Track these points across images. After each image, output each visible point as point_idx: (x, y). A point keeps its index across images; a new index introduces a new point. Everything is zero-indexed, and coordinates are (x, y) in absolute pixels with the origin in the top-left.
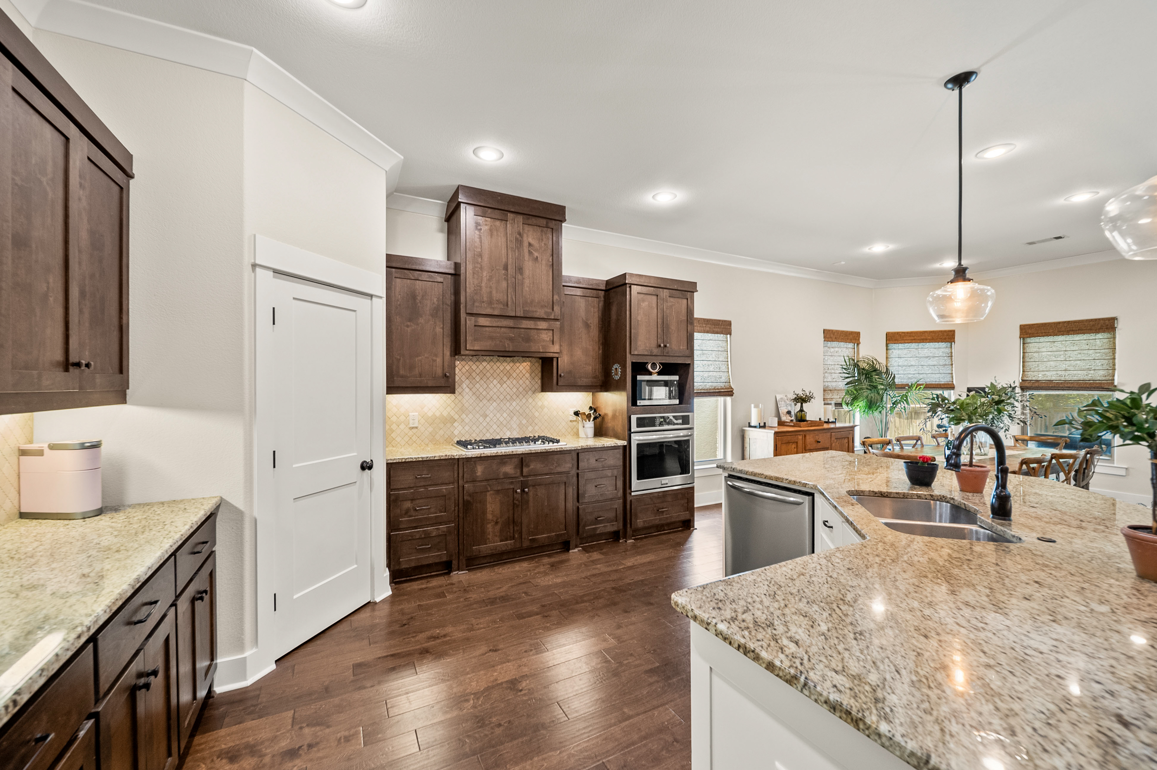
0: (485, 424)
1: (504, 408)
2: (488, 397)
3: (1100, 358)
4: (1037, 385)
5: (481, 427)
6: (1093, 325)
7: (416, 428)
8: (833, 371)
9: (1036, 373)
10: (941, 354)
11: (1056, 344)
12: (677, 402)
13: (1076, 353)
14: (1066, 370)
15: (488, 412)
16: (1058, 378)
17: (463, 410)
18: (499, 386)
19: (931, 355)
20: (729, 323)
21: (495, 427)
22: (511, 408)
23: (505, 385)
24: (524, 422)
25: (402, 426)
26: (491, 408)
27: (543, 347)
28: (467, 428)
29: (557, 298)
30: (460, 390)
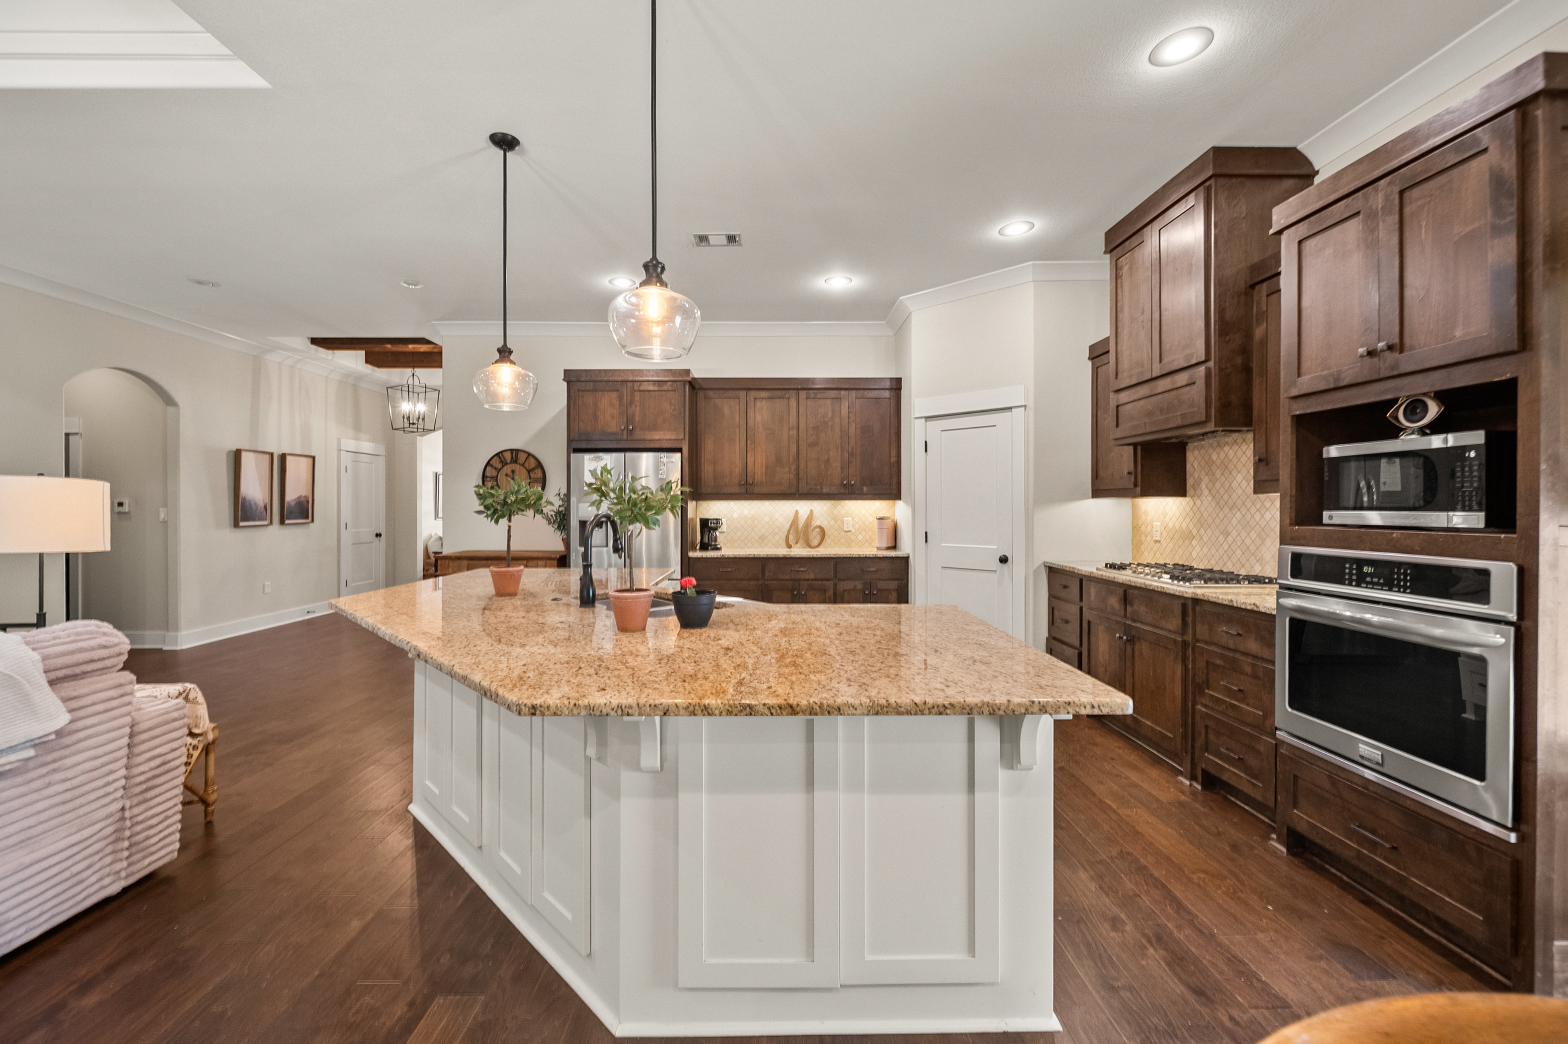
7: (1159, 542)
12: (1476, 521)
17: (1201, 523)
25: (1149, 538)
26: (1234, 522)
27: (1183, 416)
28: (1205, 550)
29: (1201, 323)
30: (1198, 492)
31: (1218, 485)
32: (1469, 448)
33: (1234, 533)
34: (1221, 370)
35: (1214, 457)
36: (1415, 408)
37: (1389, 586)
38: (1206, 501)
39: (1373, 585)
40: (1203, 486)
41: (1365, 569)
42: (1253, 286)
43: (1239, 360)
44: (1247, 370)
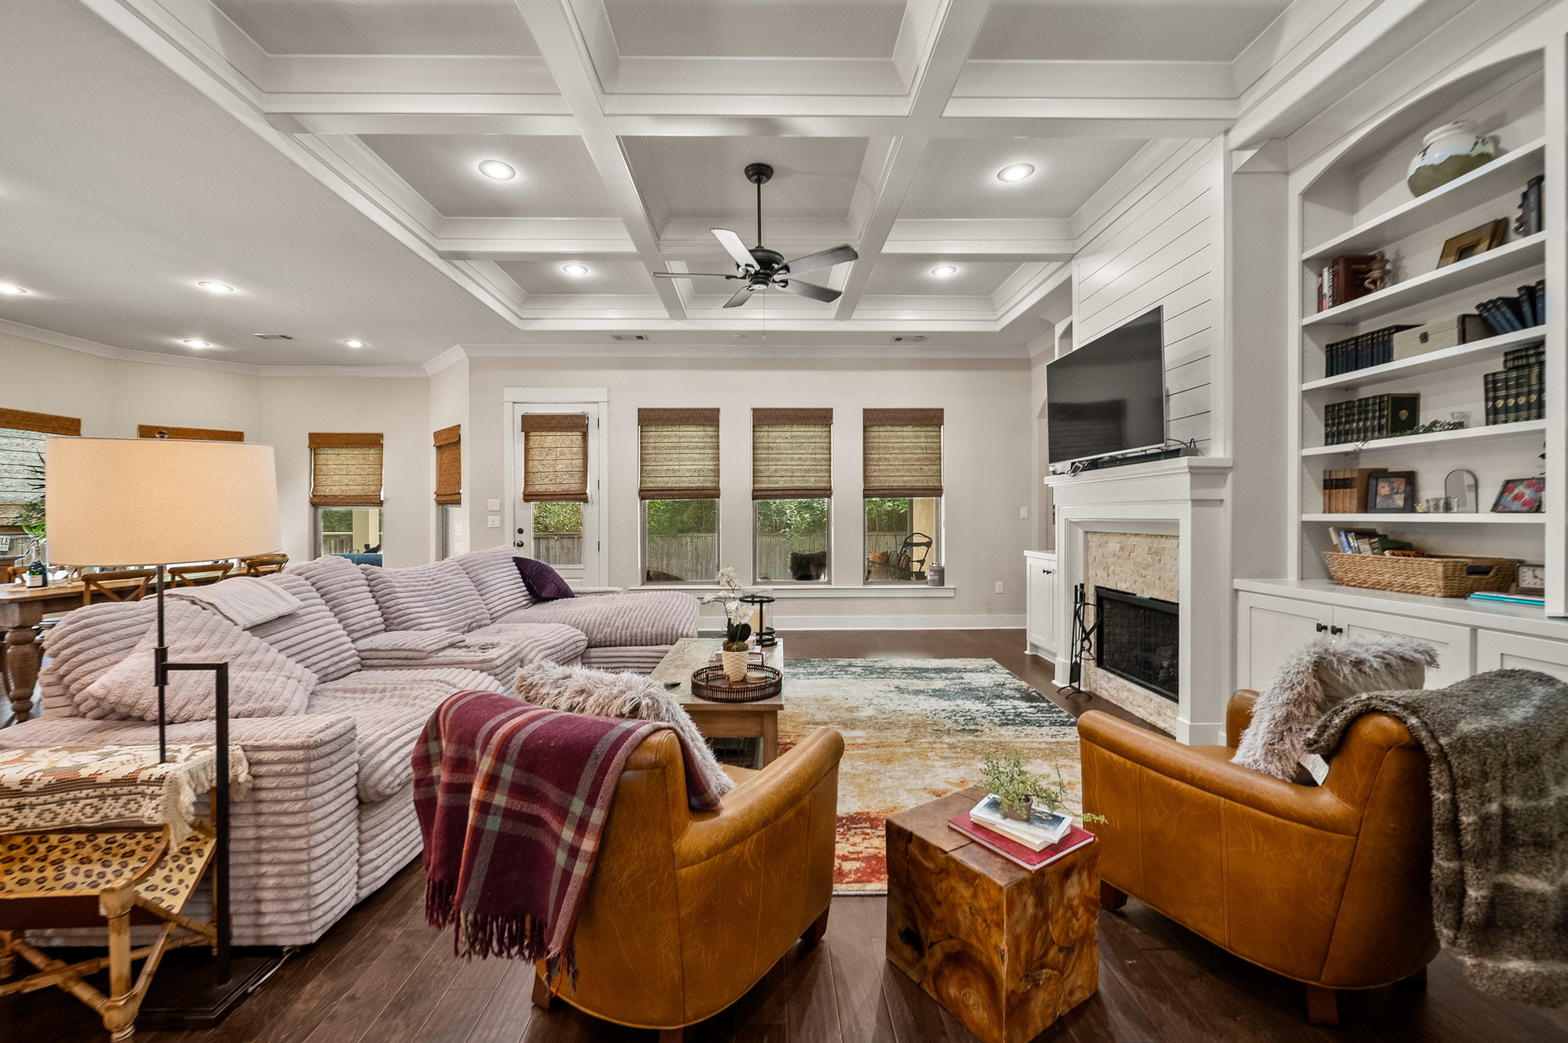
3: (372, 473)
4: (323, 500)
6: (366, 440)
9: (324, 488)
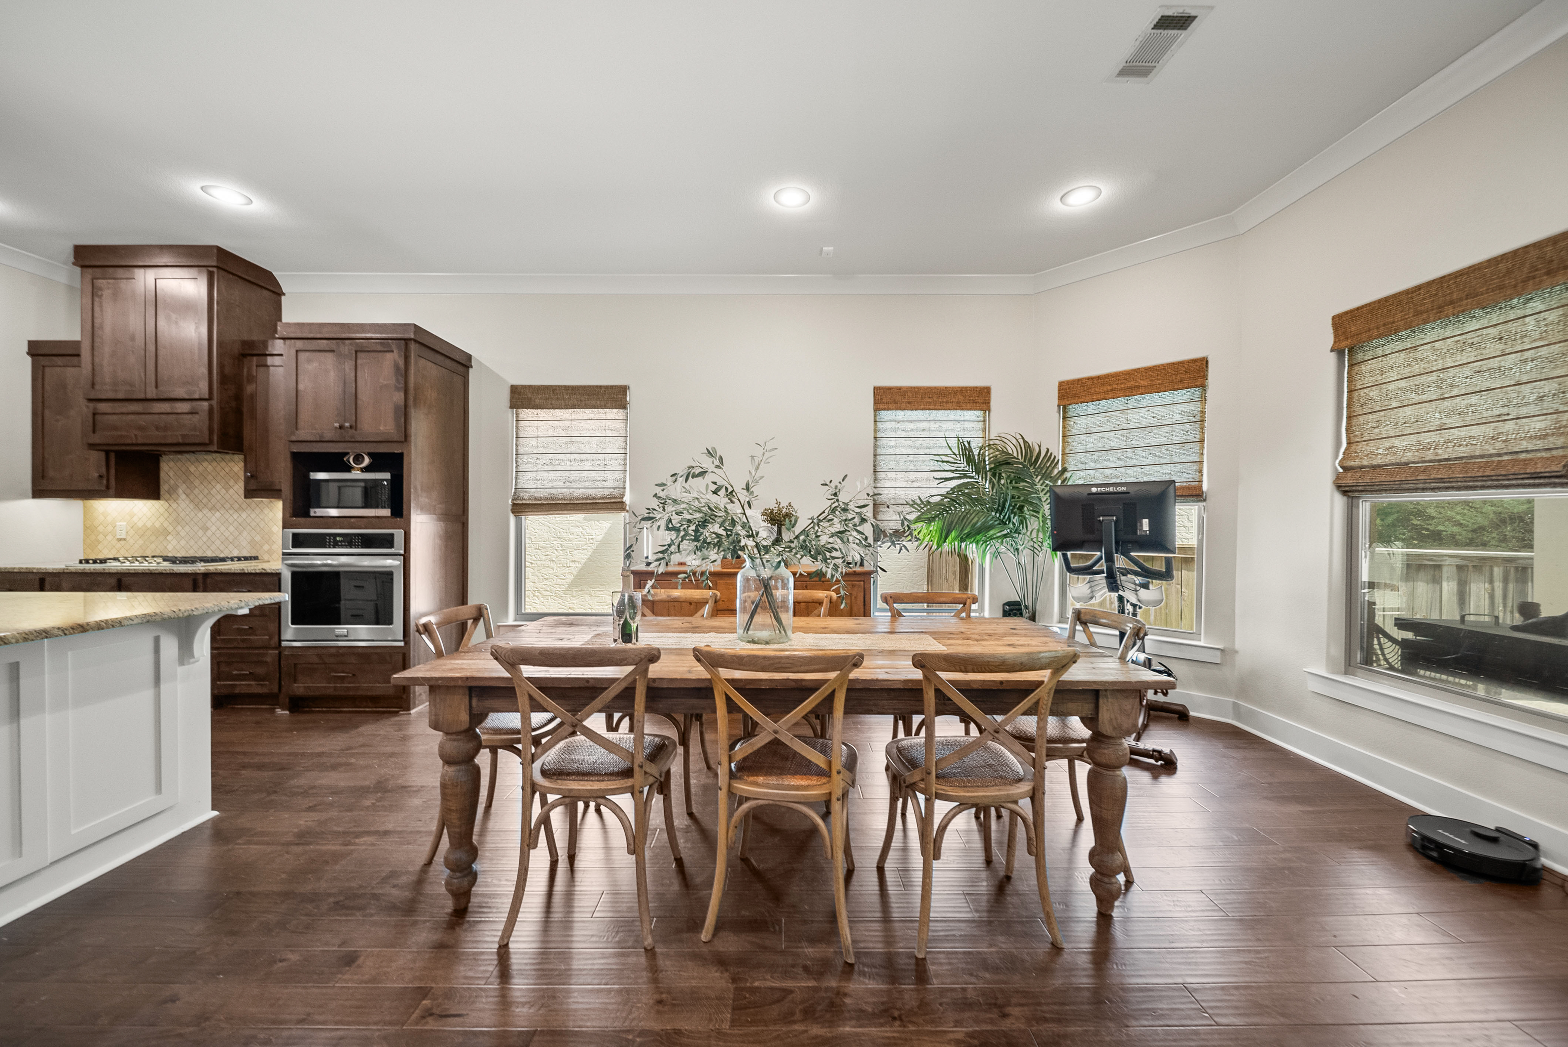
0: (205, 539)
1: (231, 520)
2: (210, 505)
3: (1534, 376)
5: (200, 543)
7: (125, 539)
8: (912, 467)
9: (1371, 447)
10: (1177, 417)
11: (1421, 353)
12: (386, 512)
13: (1467, 371)
14: (1442, 428)
15: (209, 524)
16: (1417, 456)
17: (178, 521)
18: (223, 491)
19: (1153, 422)
20: (623, 390)
21: (218, 543)
22: (240, 520)
23: (231, 491)
24: (258, 538)
25: (109, 538)
26: (214, 519)
27: (183, 436)
28: (183, 543)
29: (204, 370)
30: (174, 496)
31: (196, 491)
32: (384, 480)
33: (214, 528)
34: (221, 408)
35: (192, 469)
36: (358, 458)
37: (350, 546)
38: (183, 504)
39: (342, 546)
40: (180, 491)
41: (338, 539)
42: (244, 355)
43: (233, 404)
44: (239, 412)
